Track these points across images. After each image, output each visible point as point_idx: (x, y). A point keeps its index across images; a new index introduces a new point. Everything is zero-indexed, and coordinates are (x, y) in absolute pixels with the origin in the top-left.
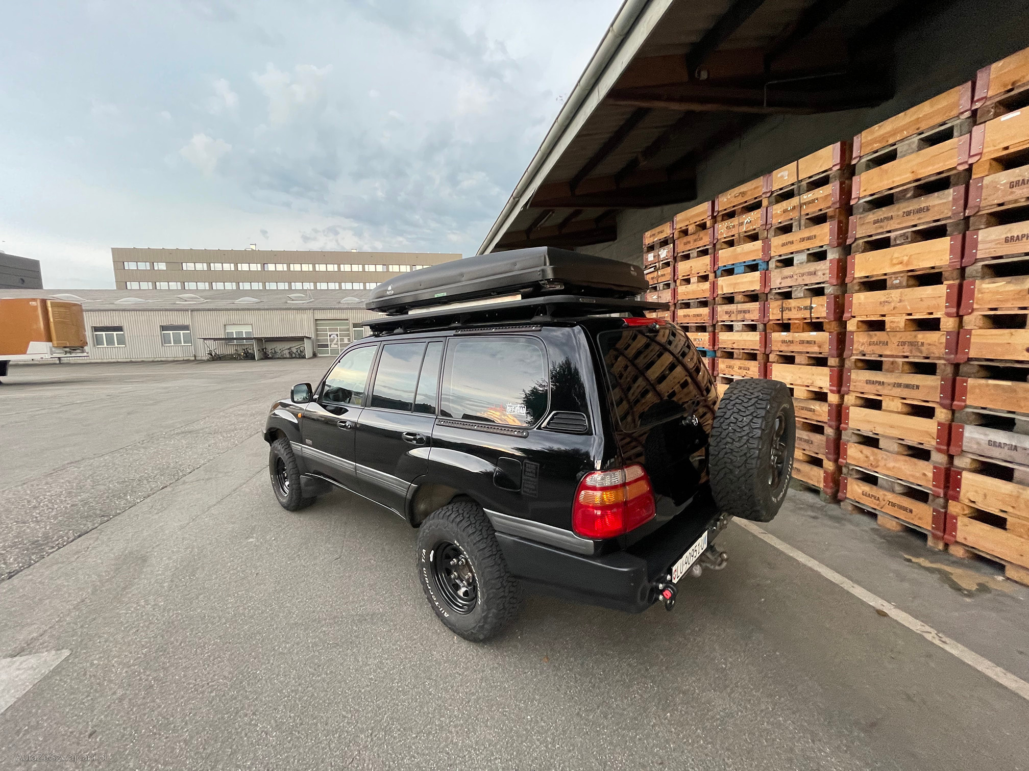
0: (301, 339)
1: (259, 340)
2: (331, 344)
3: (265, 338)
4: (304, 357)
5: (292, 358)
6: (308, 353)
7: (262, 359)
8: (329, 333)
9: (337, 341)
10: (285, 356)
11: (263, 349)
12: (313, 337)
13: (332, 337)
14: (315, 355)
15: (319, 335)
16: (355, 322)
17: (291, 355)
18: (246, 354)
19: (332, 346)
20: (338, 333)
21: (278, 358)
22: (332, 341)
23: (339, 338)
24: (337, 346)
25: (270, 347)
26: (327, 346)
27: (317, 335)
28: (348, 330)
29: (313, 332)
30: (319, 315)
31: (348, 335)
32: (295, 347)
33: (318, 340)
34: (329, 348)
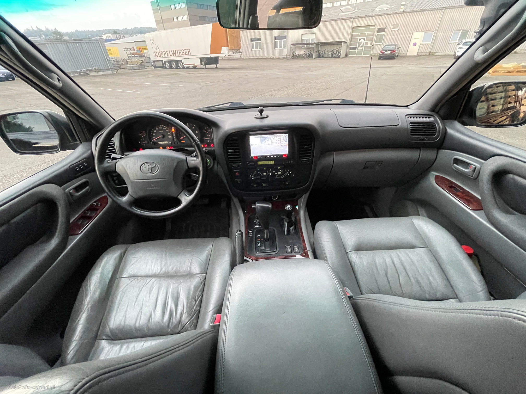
0: (339, 43)
1: (317, 44)
2: (358, 47)
3: (321, 43)
4: (339, 57)
5: (332, 57)
6: (342, 54)
7: (317, 58)
8: (359, 38)
9: (363, 45)
10: (329, 56)
11: (318, 51)
13: (360, 41)
14: (346, 55)
15: (353, 40)
16: (380, 27)
17: (333, 55)
18: (309, 55)
20: (365, 38)
21: (326, 57)
22: (360, 44)
23: (365, 41)
24: (362, 48)
25: (323, 49)
26: (355, 48)
27: (351, 40)
28: (373, 35)
29: (349, 37)
30: (357, 23)
31: (372, 39)
32: (335, 48)
33: (351, 44)
34: (357, 50)
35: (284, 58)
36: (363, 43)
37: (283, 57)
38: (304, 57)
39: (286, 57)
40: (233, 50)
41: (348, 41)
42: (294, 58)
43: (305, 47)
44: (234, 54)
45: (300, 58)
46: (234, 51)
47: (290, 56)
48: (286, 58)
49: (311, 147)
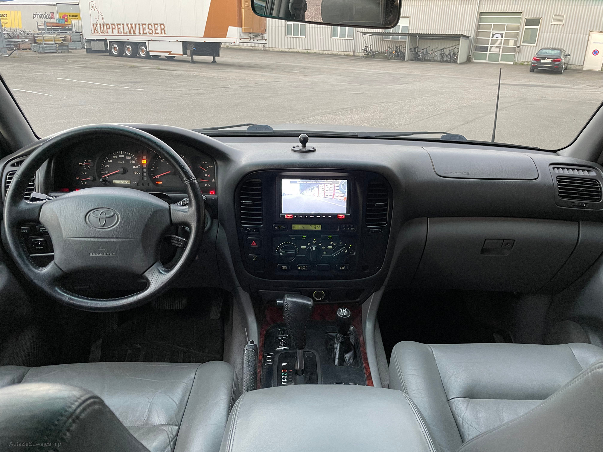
0: (456, 38)
1: (413, 36)
2: (491, 47)
3: (420, 35)
4: (455, 62)
5: (442, 61)
6: (461, 57)
7: (413, 60)
8: (492, 32)
9: (500, 44)
10: (436, 58)
11: (415, 48)
12: (472, 36)
13: (495, 38)
14: (469, 60)
15: (480, 34)
16: (530, 17)
17: (443, 58)
18: (398, 53)
19: (493, 49)
20: (504, 32)
21: (429, 61)
22: (494, 42)
23: (503, 38)
24: (498, 50)
25: (424, 46)
26: (486, 49)
27: (477, 34)
28: (518, 29)
29: (473, 29)
30: (487, 7)
31: (516, 36)
32: (448, 46)
33: (477, 41)
34: (488, 52)
35: (348, 56)
36: (499, 41)
37: (346, 53)
38: (386, 57)
39: (352, 54)
40: (250, 33)
41: (472, 35)
42: (367, 57)
43: (391, 39)
44: (252, 41)
45: (379, 58)
46: (251, 36)
47: (360, 52)
48: (352, 56)
49: (386, 205)
